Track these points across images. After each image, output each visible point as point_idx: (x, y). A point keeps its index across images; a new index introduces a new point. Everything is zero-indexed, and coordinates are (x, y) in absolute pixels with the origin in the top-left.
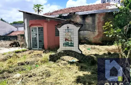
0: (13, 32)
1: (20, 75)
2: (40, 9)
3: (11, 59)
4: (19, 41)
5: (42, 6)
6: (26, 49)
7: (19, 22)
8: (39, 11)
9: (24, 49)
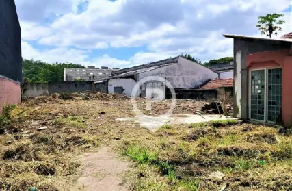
0: (209, 81)
1: (223, 175)
2: (274, 24)
3: (205, 139)
4: (222, 101)
5: (279, 16)
6: (235, 120)
7: (223, 59)
8: (271, 30)
9: (230, 119)
